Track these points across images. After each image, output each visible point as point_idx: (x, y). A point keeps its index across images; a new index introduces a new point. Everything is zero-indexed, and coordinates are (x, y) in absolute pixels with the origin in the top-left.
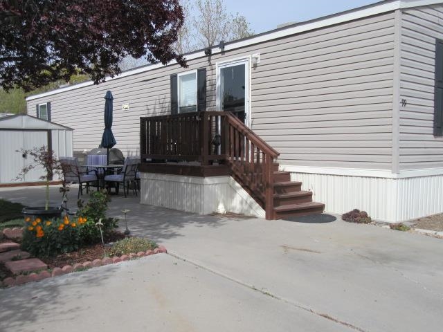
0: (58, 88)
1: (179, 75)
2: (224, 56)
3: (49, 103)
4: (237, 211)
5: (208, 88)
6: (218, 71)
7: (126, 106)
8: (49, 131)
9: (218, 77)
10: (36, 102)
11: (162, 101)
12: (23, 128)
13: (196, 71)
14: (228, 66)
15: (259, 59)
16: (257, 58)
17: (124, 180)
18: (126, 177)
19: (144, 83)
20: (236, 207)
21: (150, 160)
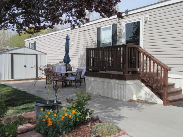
0: (39, 35)
1: (101, 28)
2: (127, 17)
3: (35, 42)
4: (143, 99)
5: (118, 34)
6: (124, 25)
7: (73, 43)
8: (37, 55)
9: (124, 28)
10: (29, 42)
11: (91, 41)
12: (25, 53)
13: (111, 26)
14: (129, 23)
15: (149, 18)
16: (147, 18)
17: (76, 79)
18: (77, 78)
19: (83, 32)
20: (142, 97)
21: (91, 70)
